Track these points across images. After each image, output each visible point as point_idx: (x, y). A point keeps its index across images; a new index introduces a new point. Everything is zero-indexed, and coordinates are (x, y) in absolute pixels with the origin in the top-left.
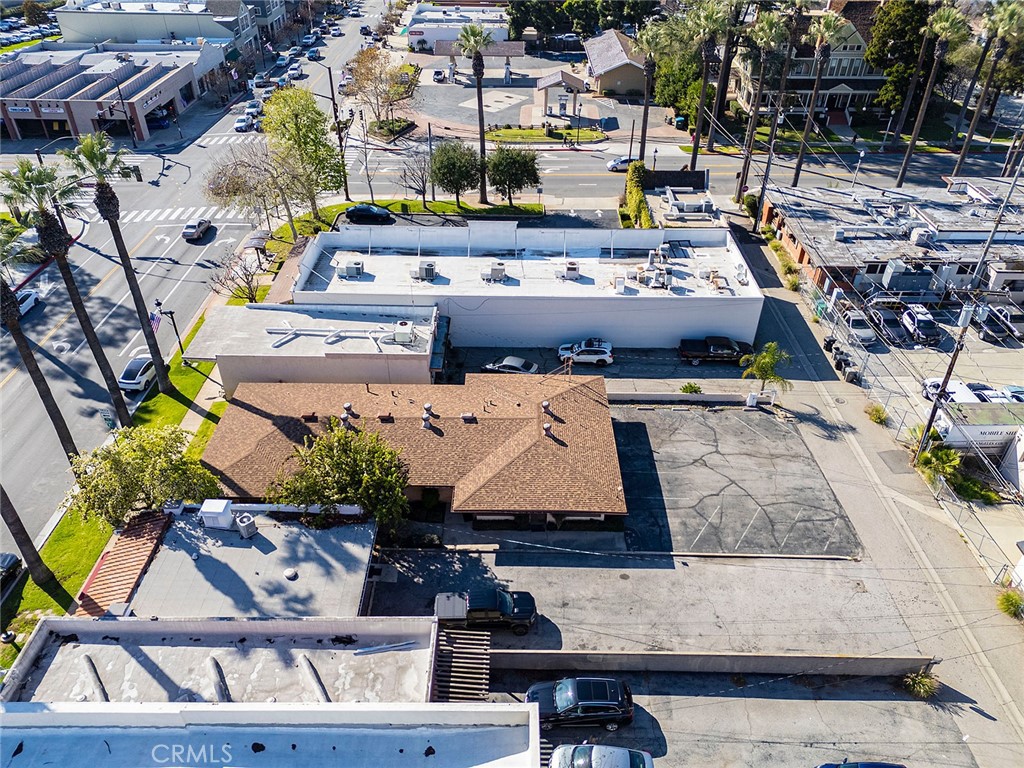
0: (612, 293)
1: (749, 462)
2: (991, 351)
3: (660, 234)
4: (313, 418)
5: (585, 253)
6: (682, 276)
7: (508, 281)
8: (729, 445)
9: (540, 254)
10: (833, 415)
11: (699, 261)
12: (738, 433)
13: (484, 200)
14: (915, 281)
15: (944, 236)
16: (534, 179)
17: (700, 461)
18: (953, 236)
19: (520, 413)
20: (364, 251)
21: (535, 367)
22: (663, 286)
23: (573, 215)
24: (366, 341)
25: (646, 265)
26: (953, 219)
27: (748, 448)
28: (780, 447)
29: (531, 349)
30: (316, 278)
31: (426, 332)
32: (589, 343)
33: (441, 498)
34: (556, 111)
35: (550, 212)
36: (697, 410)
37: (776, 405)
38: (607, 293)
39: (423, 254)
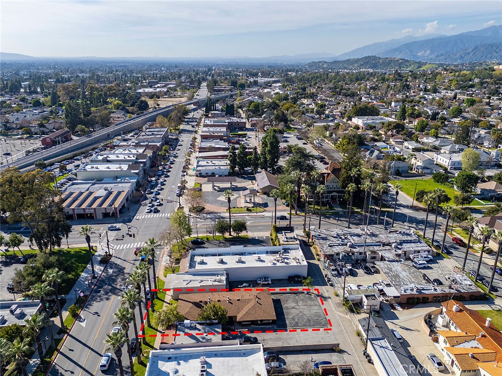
0: (270, 265)
1: (305, 307)
2: (367, 276)
3: (281, 247)
4: (201, 302)
5: (261, 253)
6: (287, 259)
7: (243, 262)
8: (300, 303)
9: (250, 254)
10: (326, 295)
11: (293, 254)
12: (303, 300)
13: (230, 235)
14: (347, 258)
15: (356, 244)
16: (245, 229)
17: (294, 308)
18: (358, 244)
19: (250, 298)
20: (203, 256)
21: (252, 286)
22: (283, 262)
23: (257, 238)
24: (209, 281)
25: (278, 256)
26: (358, 239)
27: (304, 304)
28: (312, 303)
29: (250, 281)
30: (192, 265)
31: (224, 278)
32: (265, 279)
33: (233, 320)
34: (248, 201)
35: (250, 238)
36: (293, 295)
37: (313, 293)
38: (268, 264)
39: (219, 256)
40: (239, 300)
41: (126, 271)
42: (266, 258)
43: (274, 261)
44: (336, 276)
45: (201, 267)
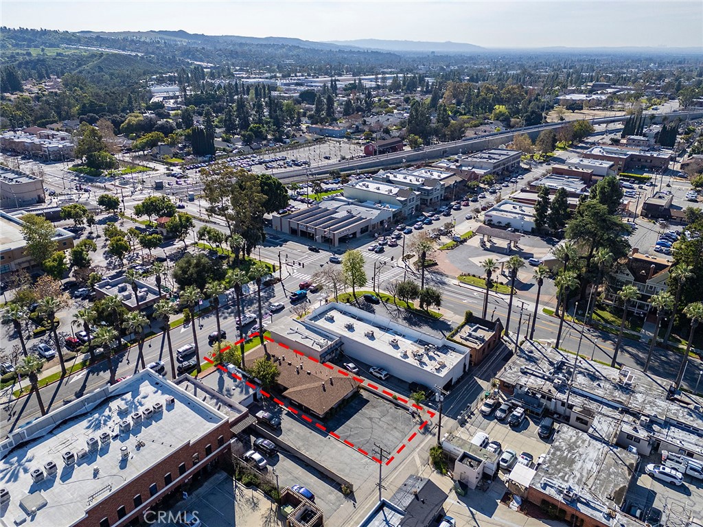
6: (432, 359)
7: (372, 339)
8: (386, 419)
9: (394, 333)
11: (448, 357)
12: (395, 417)
13: (422, 306)
16: (438, 304)
17: (370, 419)
19: (324, 378)
20: (341, 312)
22: (418, 360)
24: (312, 341)
25: (423, 350)
27: (391, 422)
28: (401, 427)
30: (318, 317)
32: (380, 370)
34: (507, 273)
35: (441, 319)
36: (392, 405)
37: (419, 416)
38: (397, 354)
39: (357, 320)
40: (309, 374)
41: (271, 300)
42: (407, 346)
43: (409, 354)
44: (485, 415)
45: (322, 323)
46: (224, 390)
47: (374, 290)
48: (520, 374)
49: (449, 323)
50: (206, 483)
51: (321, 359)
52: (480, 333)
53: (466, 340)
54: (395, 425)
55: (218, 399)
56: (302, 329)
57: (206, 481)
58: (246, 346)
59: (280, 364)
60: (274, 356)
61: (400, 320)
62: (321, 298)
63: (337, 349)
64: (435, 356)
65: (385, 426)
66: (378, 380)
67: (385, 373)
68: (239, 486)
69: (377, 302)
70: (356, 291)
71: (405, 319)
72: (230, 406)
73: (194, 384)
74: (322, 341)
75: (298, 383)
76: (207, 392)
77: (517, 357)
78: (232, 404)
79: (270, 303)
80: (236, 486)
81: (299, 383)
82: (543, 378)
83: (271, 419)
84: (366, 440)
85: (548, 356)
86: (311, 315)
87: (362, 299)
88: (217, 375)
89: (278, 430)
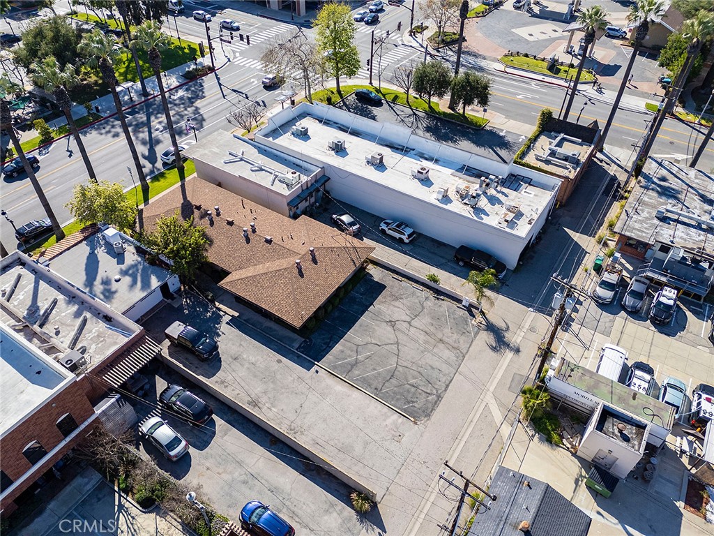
3: (505, 168)
6: (495, 202)
7: (380, 166)
8: (422, 322)
9: (421, 156)
10: (516, 337)
11: (523, 196)
12: (437, 318)
13: (451, 106)
16: (484, 101)
17: (392, 323)
20: (321, 121)
21: (356, 227)
24: (271, 175)
27: (431, 329)
28: (452, 338)
29: (363, 212)
30: (278, 130)
32: (399, 225)
35: (488, 128)
36: (428, 293)
37: (482, 313)
38: (430, 196)
39: (350, 133)
40: (269, 242)
41: (198, 103)
42: (446, 179)
43: (452, 194)
44: (603, 304)
45: (286, 141)
46: (98, 282)
47: (371, 83)
48: (656, 222)
49: (501, 134)
50: (52, 505)
51: (290, 210)
52: (569, 149)
53: (547, 162)
54: (440, 335)
55: (82, 303)
56: (252, 154)
57: (52, 497)
58: (153, 186)
59: (212, 223)
60: (199, 208)
61: (420, 132)
62: (283, 97)
63: (318, 190)
64: (500, 196)
65: (422, 337)
66: (397, 244)
67: (409, 231)
68: (127, 505)
69: (378, 103)
70: (341, 85)
71: (428, 129)
72: (108, 319)
73: (34, 271)
74: (290, 176)
75: (249, 260)
76: (59, 288)
77: (642, 190)
78: (110, 314)
79: (197, 109)
80: (121, 506)
81: (249, 262)
82: (699, 227)
83: (195, 339)
84: (389, 371)
85: (694, 185)
86: (267, 127)
87: (352, 99)
88: (84, 249)
89: (211, 361)
